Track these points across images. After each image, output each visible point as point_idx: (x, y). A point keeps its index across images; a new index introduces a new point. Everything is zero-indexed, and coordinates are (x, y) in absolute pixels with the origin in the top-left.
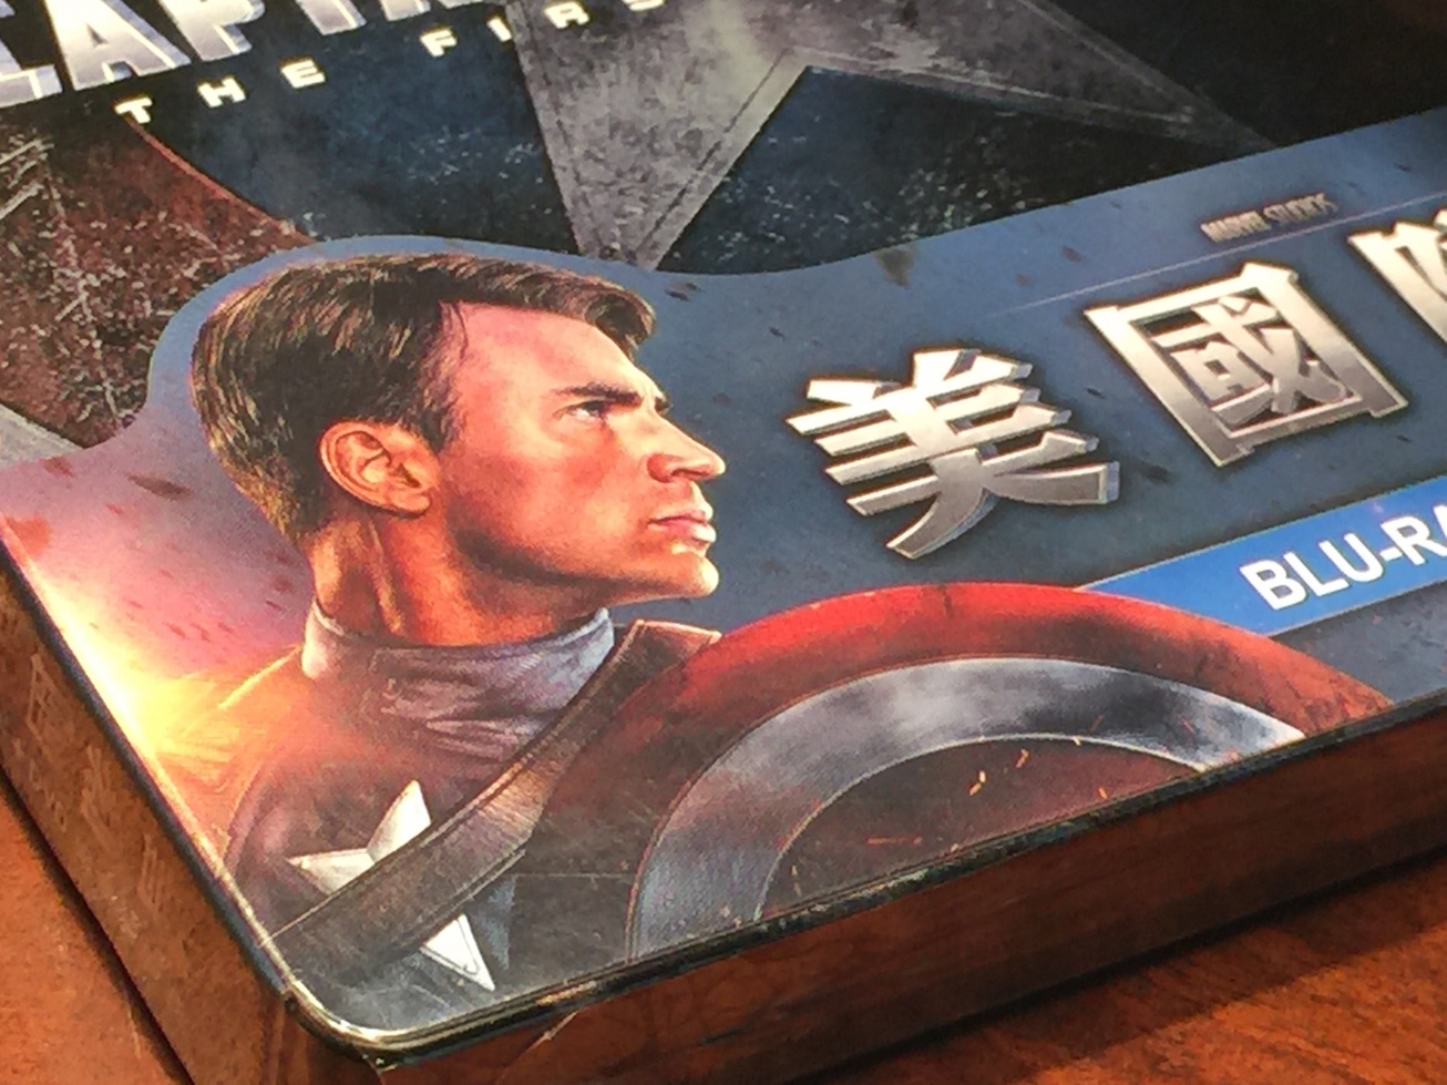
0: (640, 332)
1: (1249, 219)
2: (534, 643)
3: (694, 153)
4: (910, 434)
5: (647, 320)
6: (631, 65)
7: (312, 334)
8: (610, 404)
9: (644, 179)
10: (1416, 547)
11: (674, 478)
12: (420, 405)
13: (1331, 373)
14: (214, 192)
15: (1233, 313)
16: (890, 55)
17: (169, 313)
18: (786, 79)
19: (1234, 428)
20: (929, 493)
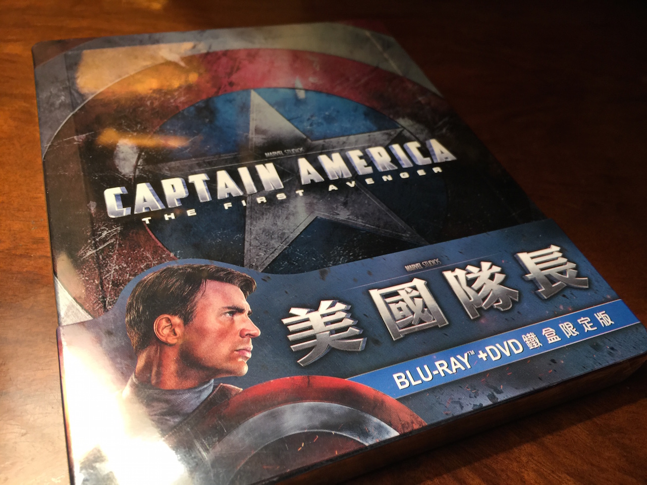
0: (251, 291)
1: (417, 265)
2: (189, 389)
3: (281, 238)
4: (313, 326)
5: (254, 287)
6: (273, 214)
7: (166, 287)
8: (236, 312)
9: (267, 246)
10: (443, 370)
11: (246, 337)
12: (186, 310)
13: (430, 313)
14: (157, 244)
15: (408, 293)
16: (338, 214)
17: (133, 278)
18: (311, 219)
19: (400, 329)
20: (313, 345)
